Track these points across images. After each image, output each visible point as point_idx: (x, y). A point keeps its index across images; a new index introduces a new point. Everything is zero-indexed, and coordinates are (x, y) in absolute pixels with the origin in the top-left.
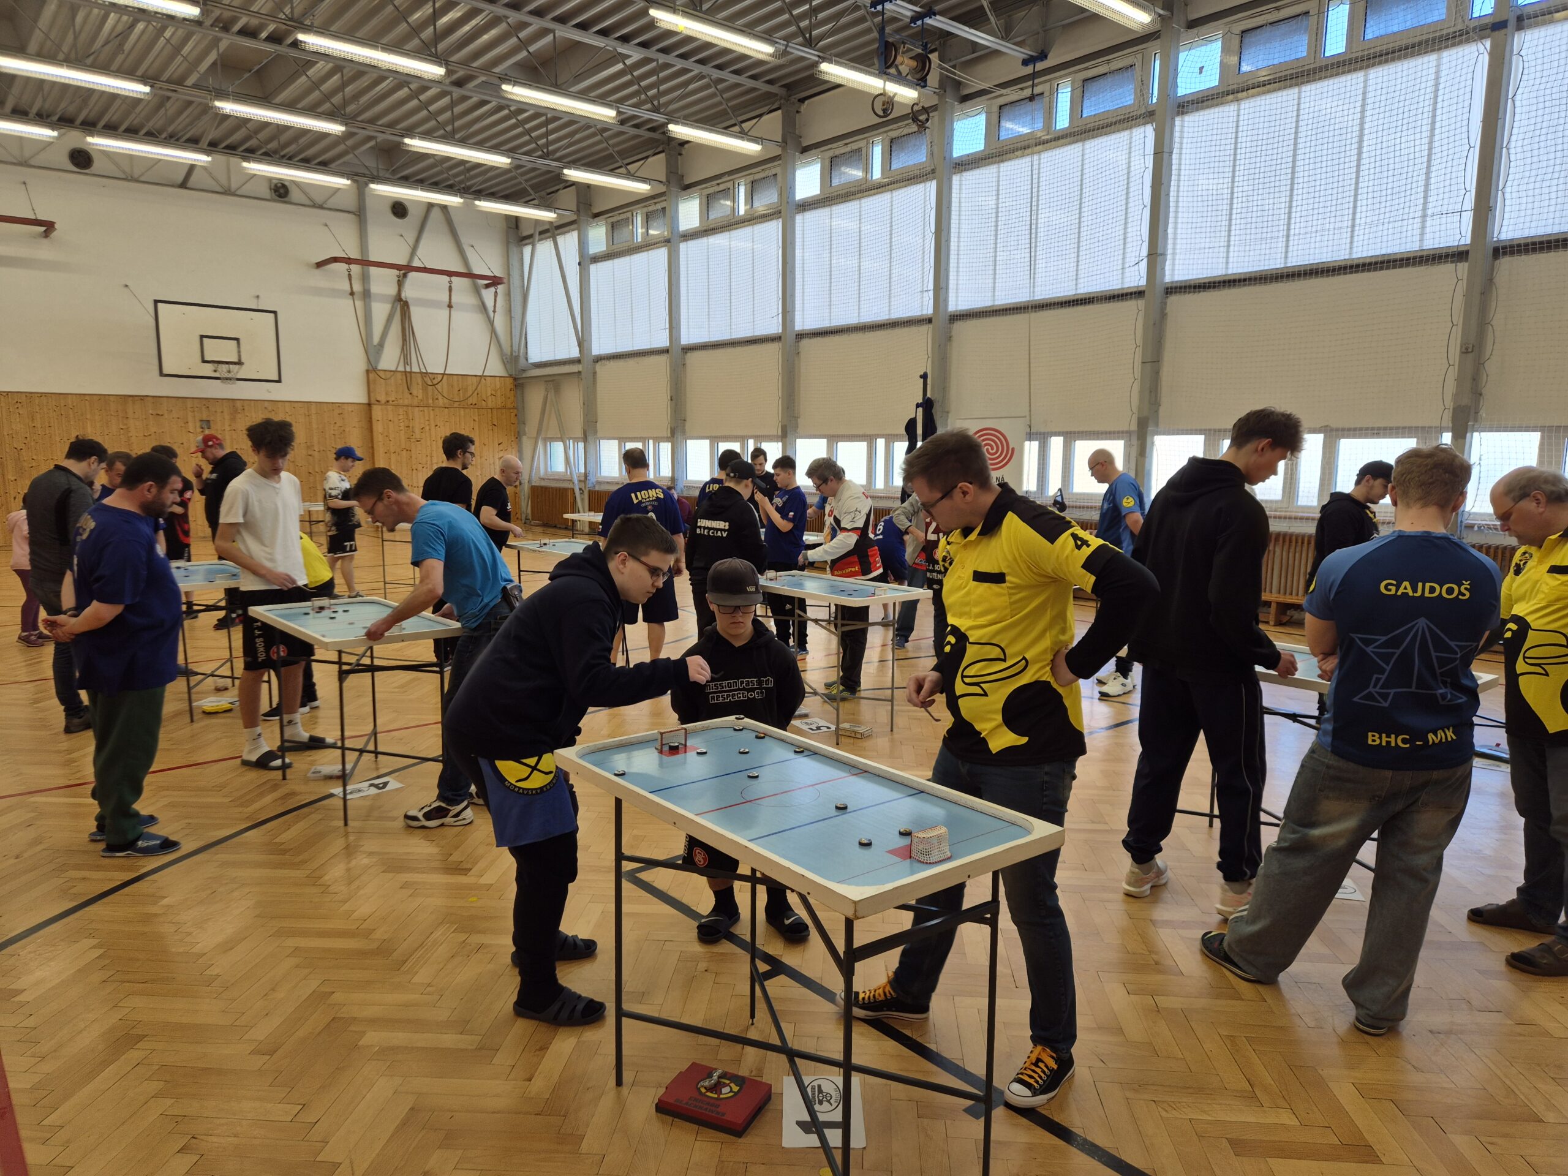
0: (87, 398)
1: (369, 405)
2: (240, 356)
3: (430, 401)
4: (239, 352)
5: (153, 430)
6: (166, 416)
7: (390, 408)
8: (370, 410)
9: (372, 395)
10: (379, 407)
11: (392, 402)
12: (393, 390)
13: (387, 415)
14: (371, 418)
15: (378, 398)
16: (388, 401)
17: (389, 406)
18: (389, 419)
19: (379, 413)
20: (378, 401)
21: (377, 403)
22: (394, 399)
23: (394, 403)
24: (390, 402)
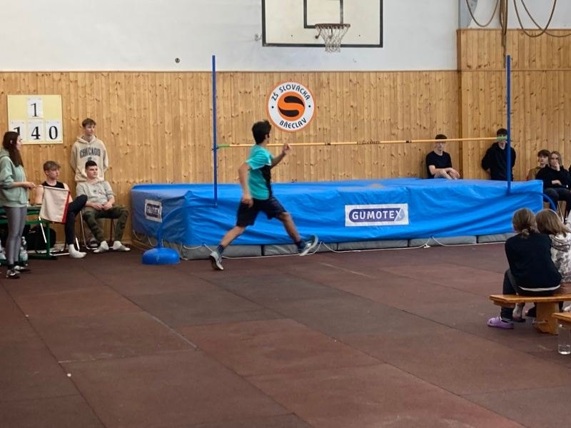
0: (181, 76)
1: (459, 71)
2: (342, 18)
3: (526, 64)
4: (342, 13)
5: (240, 109)
6: (254, 94)
7: (481, 74)
8: (460, 78)
9: (463, 59)
10: (469, 74)
11: (485, 66)
12: (486, 52)
13: (478, 83)
14: (460, 88)
15: (470, 63)
16: (480, 66)
17: (480, 73)
18: (480, 88)
19: (470, 82)
20: (469, 67)
21: (468, 69)
22: (486, 63)
23: (486, 67)
24: (483, 67)
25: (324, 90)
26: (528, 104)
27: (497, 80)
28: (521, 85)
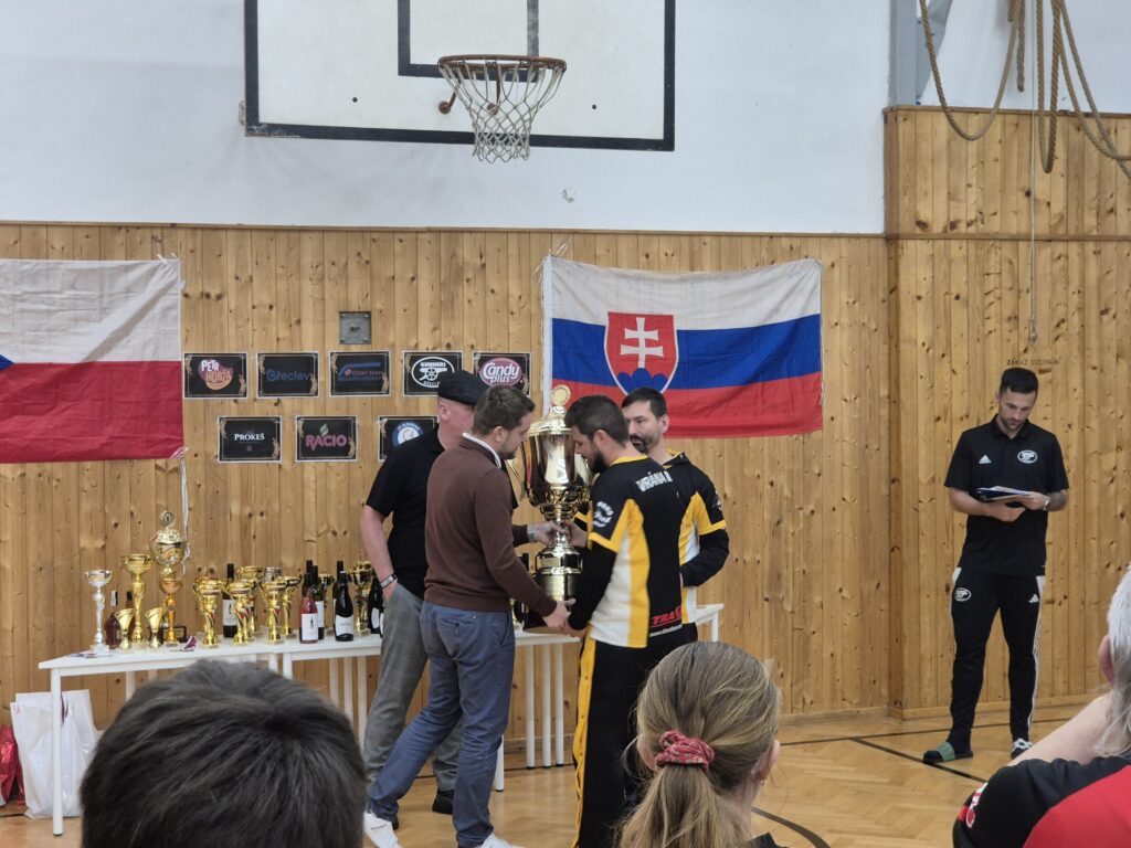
1: (891, 239)
2: (534, 43)
3: (1090, 220)
4: (533, 26)
7: (957, 249)
8: (894, 261)
9: (905, 201)
10: (924, 248)
11: (969, 224)
12: (973, 181)
13: (948, 275)
14: (894, 290)
15: (925, 215)
16: (953, 225)
17: (954, 244)
18: (954, 291)
19: (924, 273)
20: (922, 224)
21: (918, 231)
22: (972, 216)
23: (972, 229)
24: (962, 228)
25: (467, 292)
26: (1093, 342)
27: (1006, 266)
28: (1075, 284)
